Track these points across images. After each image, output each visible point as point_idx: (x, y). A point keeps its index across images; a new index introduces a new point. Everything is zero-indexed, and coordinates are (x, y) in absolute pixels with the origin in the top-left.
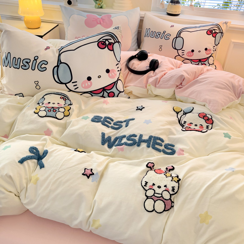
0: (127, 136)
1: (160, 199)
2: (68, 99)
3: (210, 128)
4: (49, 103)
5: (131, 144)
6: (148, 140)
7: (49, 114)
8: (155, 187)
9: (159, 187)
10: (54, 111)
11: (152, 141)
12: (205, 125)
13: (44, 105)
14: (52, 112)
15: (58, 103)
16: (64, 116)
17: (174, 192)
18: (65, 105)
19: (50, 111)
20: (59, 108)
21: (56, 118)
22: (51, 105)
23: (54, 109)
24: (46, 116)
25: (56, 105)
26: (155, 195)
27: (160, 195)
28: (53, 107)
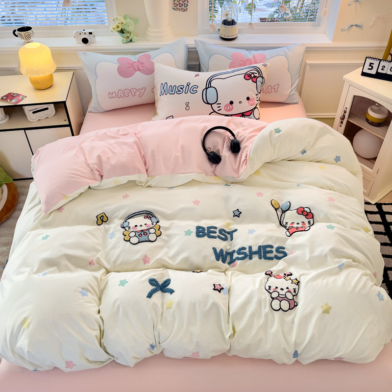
0: (236, 250)
1: (285, 299)
2: (153, 217)
3: (312, 223)
4: (136, 226)
5: (243, 257)
6: (258, 252)
7: (142, 239)
8: (278, 290)
9: (282, 289)
10: (145, 234)
11: (262, 251)
12: (306, 221)
13: (131, 230)
14: (143, 236)
15: (145, 224)
16: (157, 236)
17: (296, 293)
18: (152, 224)
19: (140, 235)
20: (148, 230)
21: (150, 241)
22: (139, 229)
23: (144, 232)
24: (139, 242)
25: (144, 228)
26: (280, 296)
27: (284, 296)
28: (142, 231)
